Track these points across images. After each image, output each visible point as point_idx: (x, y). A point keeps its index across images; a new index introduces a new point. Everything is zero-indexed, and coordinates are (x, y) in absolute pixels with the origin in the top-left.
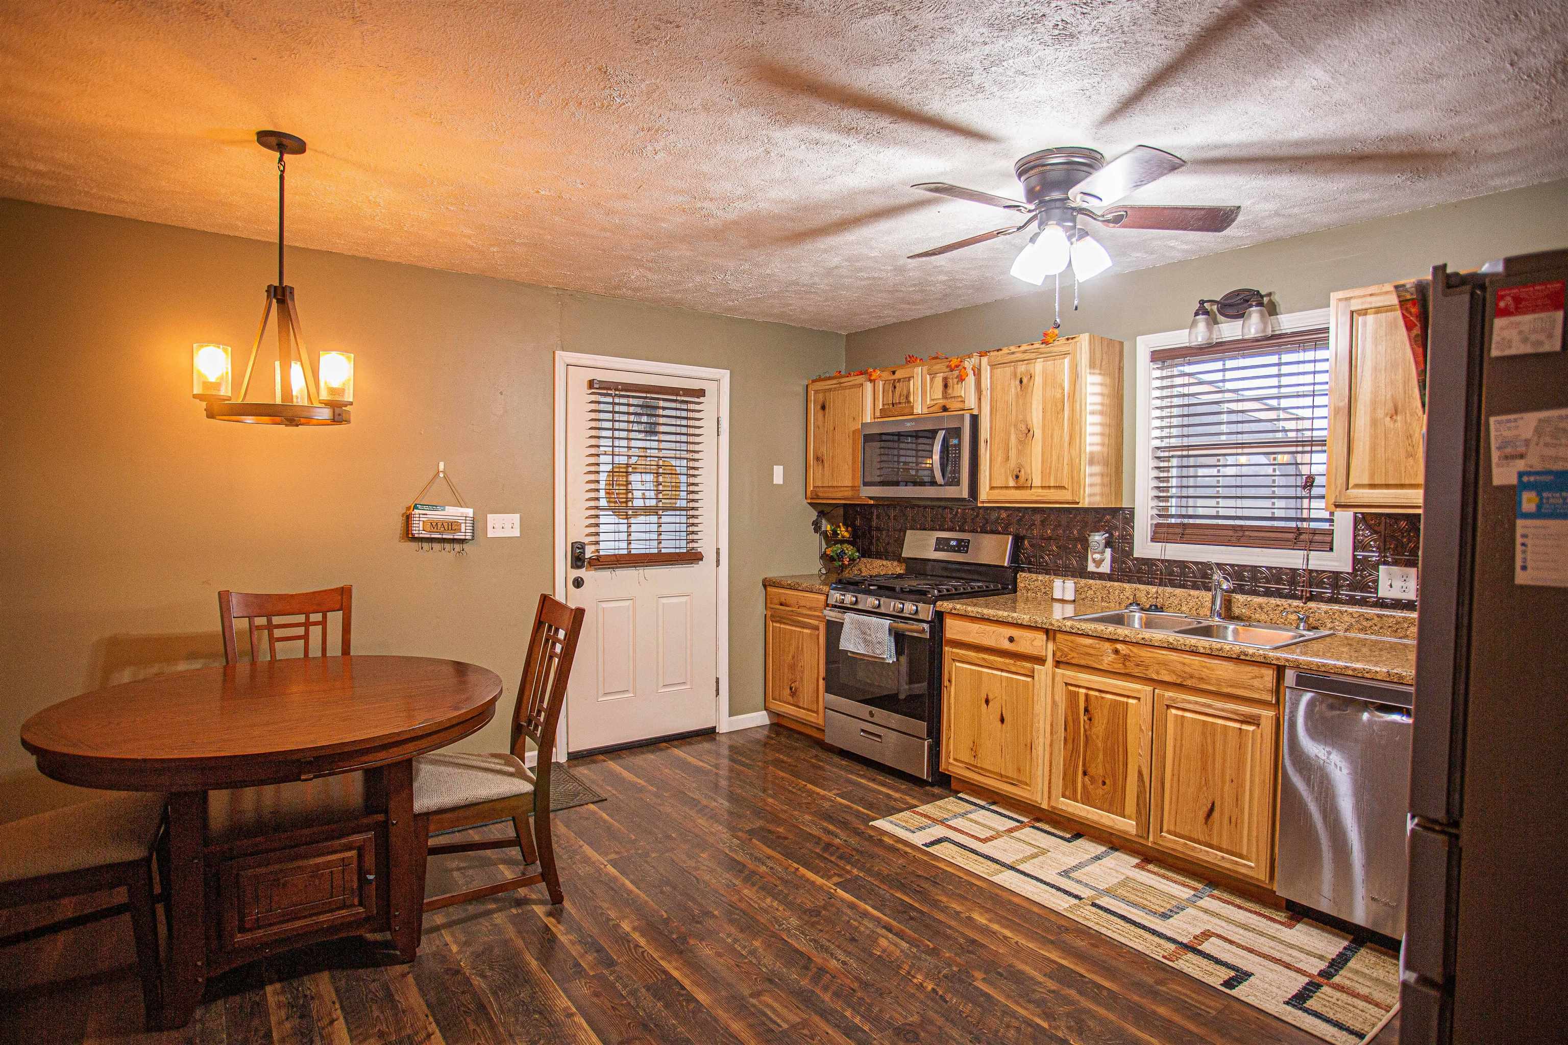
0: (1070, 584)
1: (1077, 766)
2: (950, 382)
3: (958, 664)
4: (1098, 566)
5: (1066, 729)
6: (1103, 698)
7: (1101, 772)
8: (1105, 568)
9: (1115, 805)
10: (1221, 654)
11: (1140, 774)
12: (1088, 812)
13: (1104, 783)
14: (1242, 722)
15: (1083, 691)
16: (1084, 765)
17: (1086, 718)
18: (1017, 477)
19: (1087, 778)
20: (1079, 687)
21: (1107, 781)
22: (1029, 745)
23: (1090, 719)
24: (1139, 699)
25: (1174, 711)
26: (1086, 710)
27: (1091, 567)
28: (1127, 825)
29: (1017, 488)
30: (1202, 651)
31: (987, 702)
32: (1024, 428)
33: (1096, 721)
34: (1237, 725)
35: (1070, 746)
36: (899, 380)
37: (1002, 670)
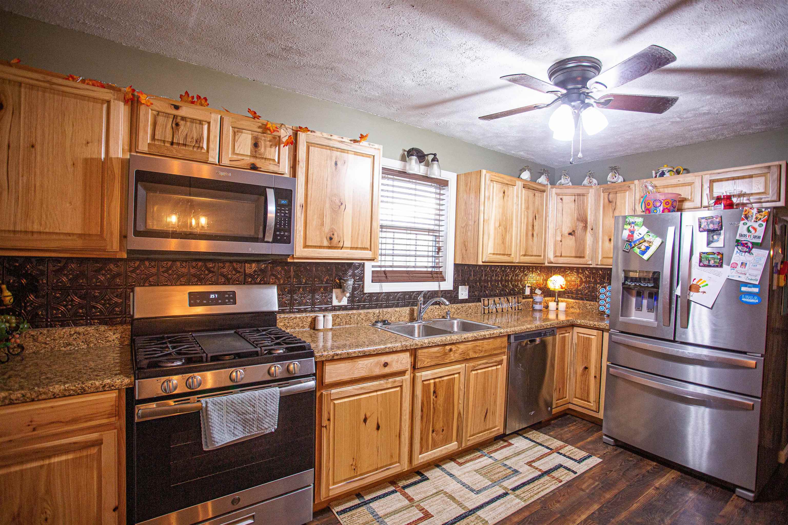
0: (330, 316)
1: (429, 429)
2: (262, 144)
3: (336, 402)
4: (340, 301)
5: (422, 411)
6: (443, 380)
7: (441, 424)
8: (345, 302)
9: (447, 441)
10: (494, 336)
11: (459, 414)
12: (435, 453)
13: (443, 430)
14: (496, 365)
15: (432, 381)
16: (433, 425)
17: (434, 397)
18: (331, 239)
19: (434, 434)
20: (429, 380)
21: (445, 429)
22: (398, 435)
23: (436, 397)
24: (459, 373)
25: (473, 372)
26: (434, 392)
27: (335, 302)
28: (453, 446)
29: (329, 248)
30: (487, 337)
31: (365, 420)
32: (337, 201)
33: (439, 397)
34: (495, 368)
35: (425, 420)
36: (183, 118)
37: (376, 391)
